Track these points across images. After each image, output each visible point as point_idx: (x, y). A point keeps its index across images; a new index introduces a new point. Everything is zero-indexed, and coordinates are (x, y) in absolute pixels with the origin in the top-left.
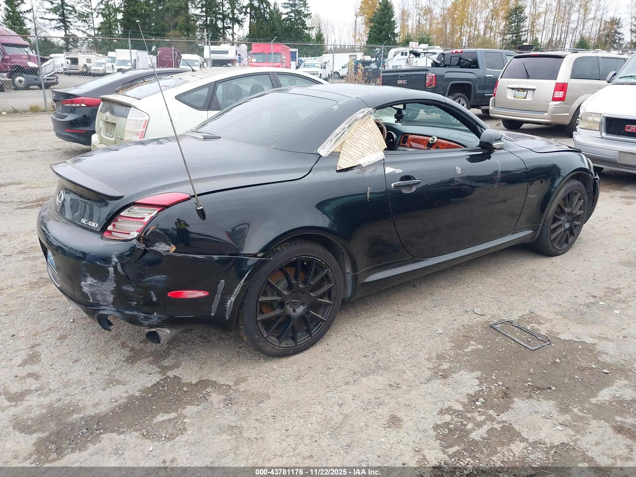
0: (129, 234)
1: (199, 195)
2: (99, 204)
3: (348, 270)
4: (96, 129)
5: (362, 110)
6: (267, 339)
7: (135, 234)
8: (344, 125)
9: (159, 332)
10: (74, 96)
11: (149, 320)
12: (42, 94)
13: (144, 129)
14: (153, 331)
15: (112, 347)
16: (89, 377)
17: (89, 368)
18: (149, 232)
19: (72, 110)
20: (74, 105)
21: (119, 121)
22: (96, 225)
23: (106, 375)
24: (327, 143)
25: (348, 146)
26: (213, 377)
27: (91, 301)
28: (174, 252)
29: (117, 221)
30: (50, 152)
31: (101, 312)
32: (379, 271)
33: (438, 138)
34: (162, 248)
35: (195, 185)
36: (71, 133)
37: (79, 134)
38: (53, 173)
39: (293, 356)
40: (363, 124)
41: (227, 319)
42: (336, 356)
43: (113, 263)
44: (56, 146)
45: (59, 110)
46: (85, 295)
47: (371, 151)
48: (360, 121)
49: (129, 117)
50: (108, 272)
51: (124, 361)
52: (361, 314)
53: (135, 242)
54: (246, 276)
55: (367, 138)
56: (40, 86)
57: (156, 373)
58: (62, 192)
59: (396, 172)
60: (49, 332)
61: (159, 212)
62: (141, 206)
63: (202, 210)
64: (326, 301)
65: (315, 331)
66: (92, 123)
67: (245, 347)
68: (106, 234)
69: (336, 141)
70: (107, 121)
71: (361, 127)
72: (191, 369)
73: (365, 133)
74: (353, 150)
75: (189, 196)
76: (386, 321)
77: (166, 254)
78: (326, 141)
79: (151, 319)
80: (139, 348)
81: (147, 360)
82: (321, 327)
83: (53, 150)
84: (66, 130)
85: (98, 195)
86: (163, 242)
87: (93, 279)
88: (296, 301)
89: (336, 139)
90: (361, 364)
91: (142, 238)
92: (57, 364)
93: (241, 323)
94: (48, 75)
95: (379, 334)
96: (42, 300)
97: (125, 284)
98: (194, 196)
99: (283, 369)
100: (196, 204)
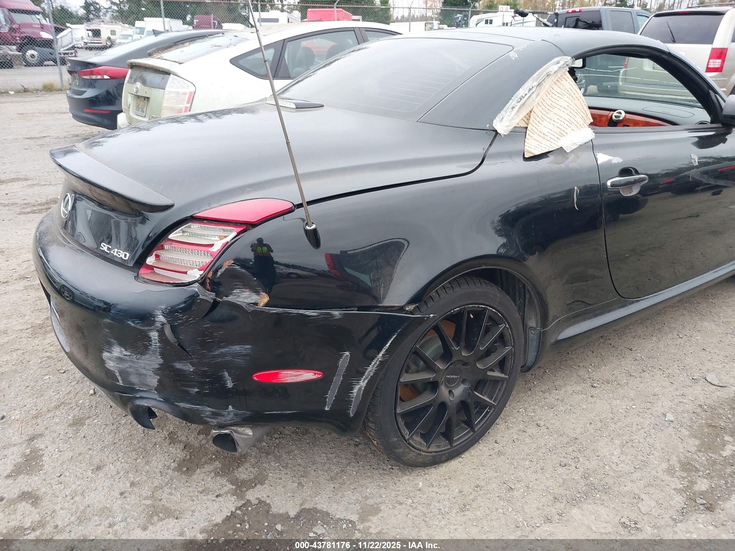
0: (186, 273)
1: (310, 203)
2: (129, 219)
3: (532, 323)
4: (124, 106)
5: (556, 59)
6: (411, 441)
7: (196, 274)
8: (531, 83)
9: (235, 436)
10: (95, 65)
11: (220, 418)
12: (58, 71)
13: (189, 105)
14: (226, 434)
15: (154, 441)
16: (119, 502)
17: (119, 482)
18: (223, 270)
19: (91, 84)
20: (94, 77)
21: (153, 93)
22: (125, 255)
23: (146, 498)
24: (506, 112)
25: (537, 118)
26: (323, 505)
27: (121, 383)
28: (266, 305)
29: (162, 248)
30: (66, 139)
31: (138, 402)
32: (575, 323)
33: (627, 112)
34: (246, 298)
35: (303, 184)
36: (91, 114)
37: (101, 115)
38: (55, 165)
39: (446, 464)
40: (557, 83)
41: (352, 415)
42: (515, 464)
43: (158, 325)
44: (74, 131)
45: (75, 85)
46: (109, 373)
47: (573, 126)
48: (553, 77)
49: (168, 88)
50: (149, 339)
51: (174, 470)
52: (535, 386)
53: (196, 287)
54: (387, 345)
55: (565, 104)
56: (55, 61)
57: (229, 495)
58: (69, 194)
59: (613, 162)
60: (58, 413)
61: (239, 234)
62: (205, 224)
63: (315, 230)
64: (497, 374)
65: (479, 422)
66: (117, 101)
67: (365, 444)
68: (143, 272)
69: (520, 108)
70: (139, 94)
71: (554, 86)
72: (284, 487)
73: (562, 97)
74: (545, 123)
75: (290, 205)
76: (577, 398)
77: (252, 309)
78: (505, 109)
79: (223, 416)
80: (196, 444)
81: (212, 467)
82: (489, 415)
83: (70, 136)
84: (85, 110)
85: (130, 202)
86: (246, 288)
87: (123, 349)
88: (454, 377)
89: (519, 105)
90: (561, 481)
91: (208, 281)
92: (68, 474)
93: (371, 419)
94: (65, 49)
95: (574, 421)
96: (48, 354)
97: (180, 359)
98: (300, 206)
99: (435, 489)
100: (303, 220)
